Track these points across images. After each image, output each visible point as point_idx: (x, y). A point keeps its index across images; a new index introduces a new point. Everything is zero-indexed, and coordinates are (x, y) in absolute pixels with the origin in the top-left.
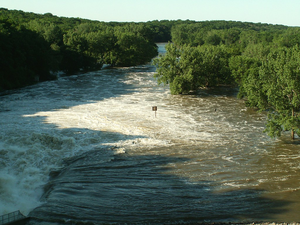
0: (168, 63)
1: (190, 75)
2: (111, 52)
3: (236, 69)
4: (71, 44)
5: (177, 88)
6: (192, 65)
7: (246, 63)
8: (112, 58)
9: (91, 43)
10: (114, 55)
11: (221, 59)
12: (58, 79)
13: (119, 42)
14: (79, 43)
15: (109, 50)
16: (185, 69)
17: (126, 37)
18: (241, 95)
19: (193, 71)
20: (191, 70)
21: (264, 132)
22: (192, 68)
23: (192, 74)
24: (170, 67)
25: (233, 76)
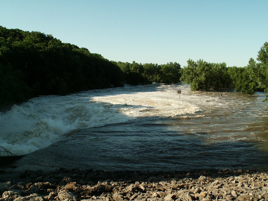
0: (189, 70)
1: (204, 78)
2: (158, 75)
3: (233, 74)
4: (134, 68)
5: (195, 86)
6: (205, 71)
7: (239, 70)
8: (158, 78)
9: (145, 69)
10: (159, 76)
11: (223, 71)
12: (125, 86)
13: (162, 70)
14: (138, 68)
15: (157, 74)
16: (200, 74)
17: (166, 68)
18: (238, 89)
19: (205, 75)
20: (204, 74)
21: (263, 101)
22: (204, 73)
23: (205, 77)
24: (191, 73)
25: (231, 79)
